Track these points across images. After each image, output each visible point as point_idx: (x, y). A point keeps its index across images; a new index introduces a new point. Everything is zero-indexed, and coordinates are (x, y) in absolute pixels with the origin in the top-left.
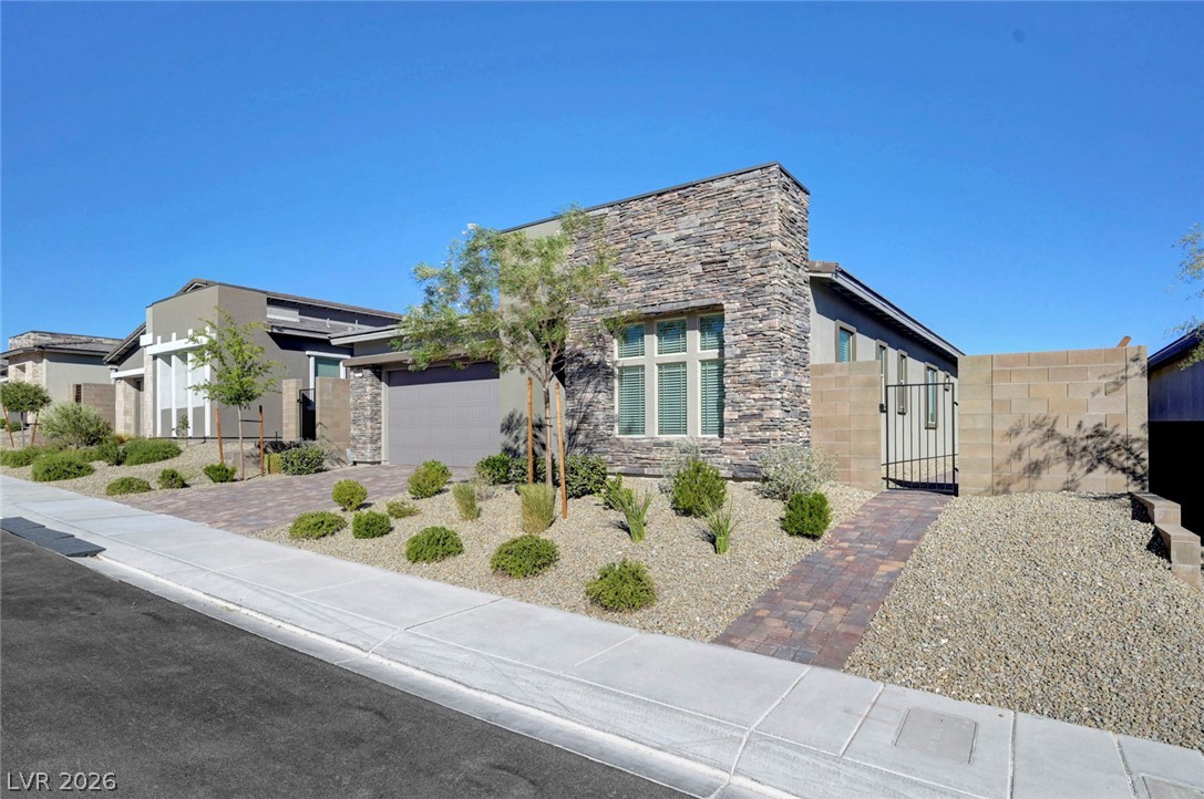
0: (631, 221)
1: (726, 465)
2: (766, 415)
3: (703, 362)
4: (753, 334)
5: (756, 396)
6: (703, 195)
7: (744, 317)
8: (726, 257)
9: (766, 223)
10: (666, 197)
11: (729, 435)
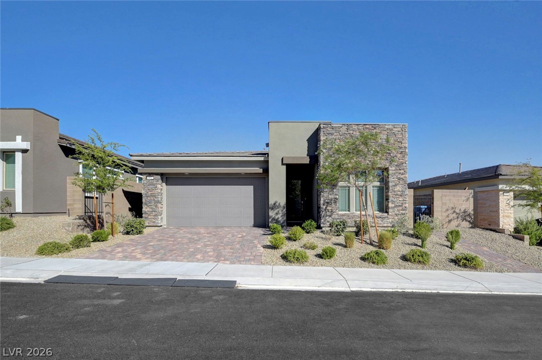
0: (352, 132)
1: (390, 222)
2: (404, 206)
3: (373, 187)
4: (399, 179)
5: (401, 199)
6: (382, 129)
7: (397, 173)
8: (390, 152)
9: (404, 143)
10: (367, 126)
11: (391, 212)
